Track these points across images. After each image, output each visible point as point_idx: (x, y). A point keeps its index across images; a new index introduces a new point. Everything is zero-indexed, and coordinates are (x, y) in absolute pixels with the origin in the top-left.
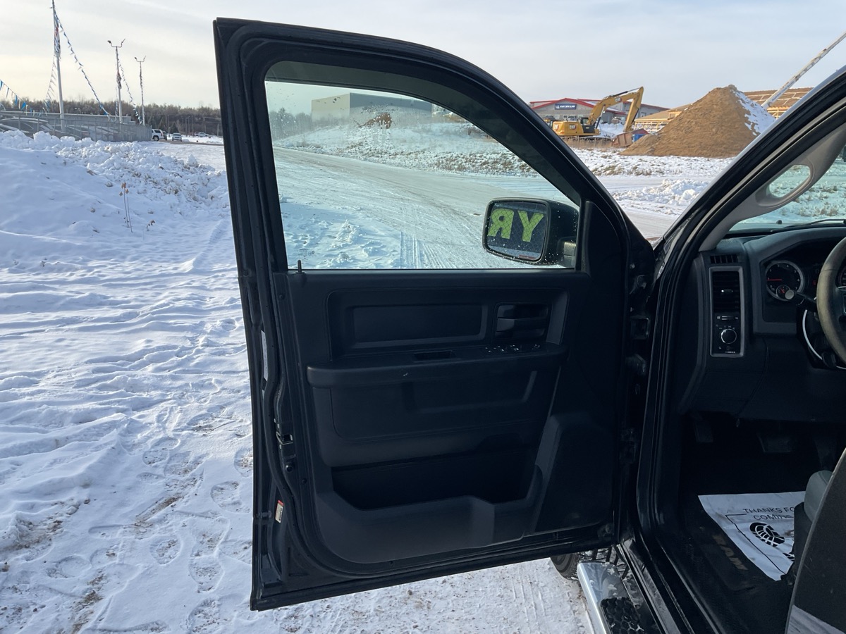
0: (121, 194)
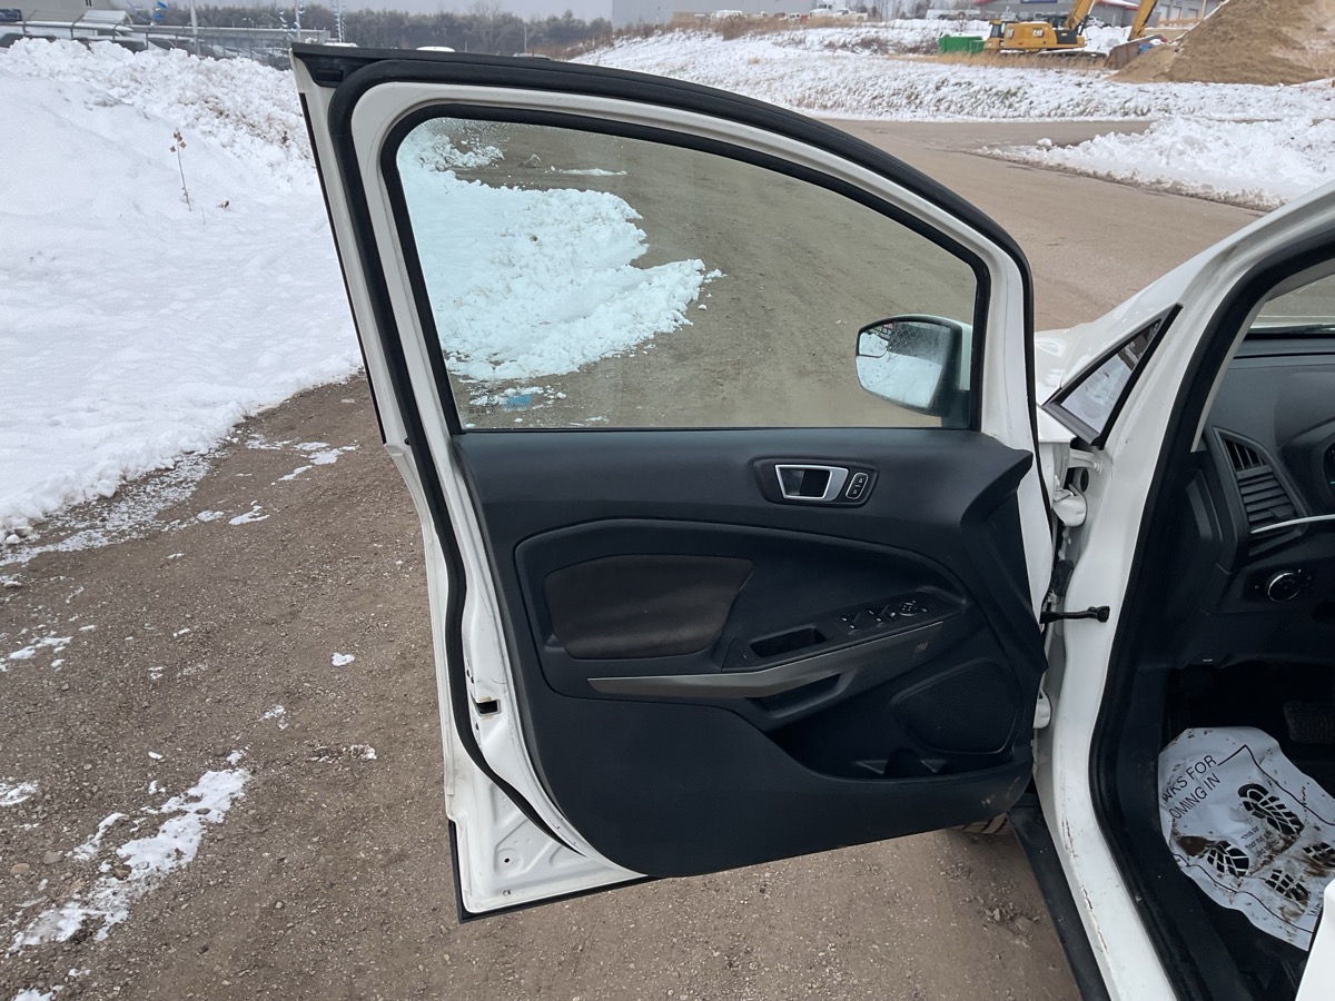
0: (173, 149)
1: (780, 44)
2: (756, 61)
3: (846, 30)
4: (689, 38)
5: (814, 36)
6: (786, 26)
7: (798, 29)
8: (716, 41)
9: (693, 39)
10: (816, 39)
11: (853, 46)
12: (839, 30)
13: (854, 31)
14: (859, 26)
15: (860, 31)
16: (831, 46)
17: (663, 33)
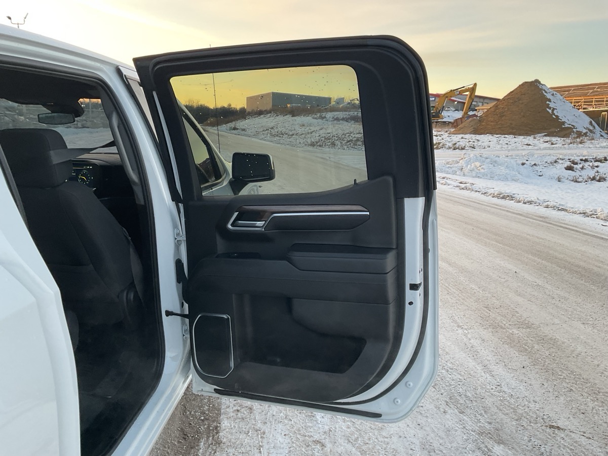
1: (316, 118)
2: (303, 125)
3: (344, 113)
4: (278, 116)
5: (329, 115)
6: (320, 111)
7: (324, 112)
8: (289, 118)
9: (280, 116)
10: (331, 117)
11: (347, 119)
12: (341, 112)
13: (347, 113)
14: (350, 111)
15: (350, 113)
16: (337, 119)
17: (267, 113)
